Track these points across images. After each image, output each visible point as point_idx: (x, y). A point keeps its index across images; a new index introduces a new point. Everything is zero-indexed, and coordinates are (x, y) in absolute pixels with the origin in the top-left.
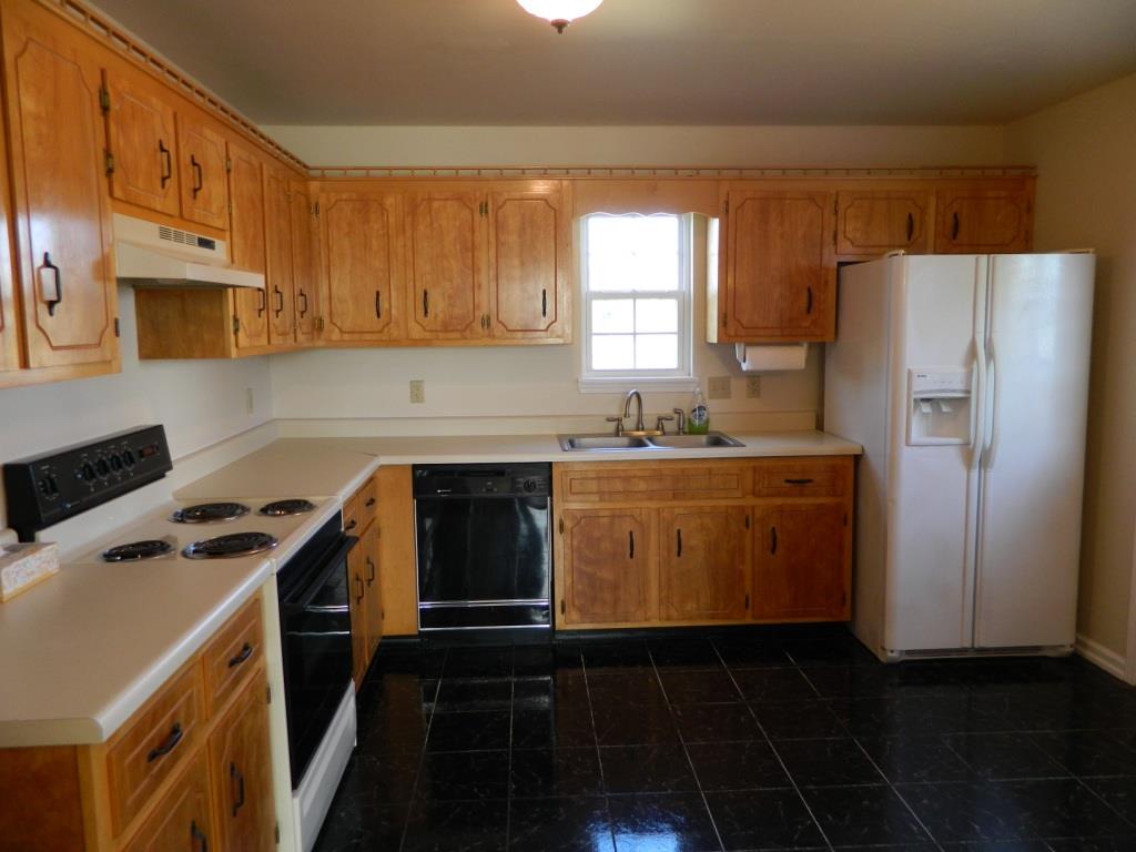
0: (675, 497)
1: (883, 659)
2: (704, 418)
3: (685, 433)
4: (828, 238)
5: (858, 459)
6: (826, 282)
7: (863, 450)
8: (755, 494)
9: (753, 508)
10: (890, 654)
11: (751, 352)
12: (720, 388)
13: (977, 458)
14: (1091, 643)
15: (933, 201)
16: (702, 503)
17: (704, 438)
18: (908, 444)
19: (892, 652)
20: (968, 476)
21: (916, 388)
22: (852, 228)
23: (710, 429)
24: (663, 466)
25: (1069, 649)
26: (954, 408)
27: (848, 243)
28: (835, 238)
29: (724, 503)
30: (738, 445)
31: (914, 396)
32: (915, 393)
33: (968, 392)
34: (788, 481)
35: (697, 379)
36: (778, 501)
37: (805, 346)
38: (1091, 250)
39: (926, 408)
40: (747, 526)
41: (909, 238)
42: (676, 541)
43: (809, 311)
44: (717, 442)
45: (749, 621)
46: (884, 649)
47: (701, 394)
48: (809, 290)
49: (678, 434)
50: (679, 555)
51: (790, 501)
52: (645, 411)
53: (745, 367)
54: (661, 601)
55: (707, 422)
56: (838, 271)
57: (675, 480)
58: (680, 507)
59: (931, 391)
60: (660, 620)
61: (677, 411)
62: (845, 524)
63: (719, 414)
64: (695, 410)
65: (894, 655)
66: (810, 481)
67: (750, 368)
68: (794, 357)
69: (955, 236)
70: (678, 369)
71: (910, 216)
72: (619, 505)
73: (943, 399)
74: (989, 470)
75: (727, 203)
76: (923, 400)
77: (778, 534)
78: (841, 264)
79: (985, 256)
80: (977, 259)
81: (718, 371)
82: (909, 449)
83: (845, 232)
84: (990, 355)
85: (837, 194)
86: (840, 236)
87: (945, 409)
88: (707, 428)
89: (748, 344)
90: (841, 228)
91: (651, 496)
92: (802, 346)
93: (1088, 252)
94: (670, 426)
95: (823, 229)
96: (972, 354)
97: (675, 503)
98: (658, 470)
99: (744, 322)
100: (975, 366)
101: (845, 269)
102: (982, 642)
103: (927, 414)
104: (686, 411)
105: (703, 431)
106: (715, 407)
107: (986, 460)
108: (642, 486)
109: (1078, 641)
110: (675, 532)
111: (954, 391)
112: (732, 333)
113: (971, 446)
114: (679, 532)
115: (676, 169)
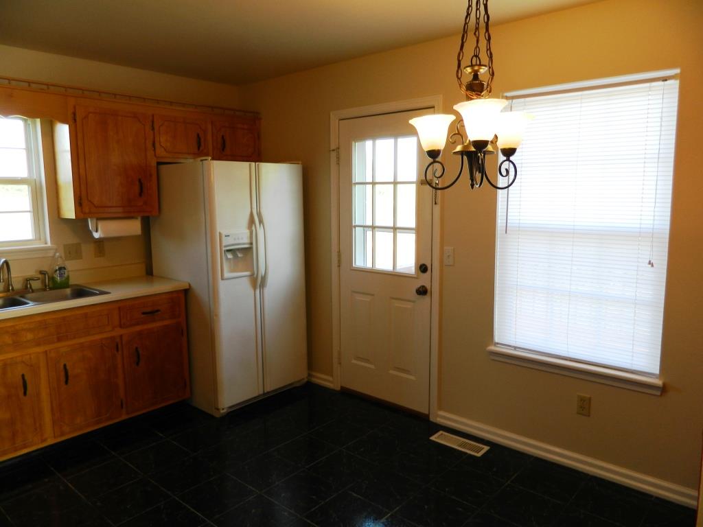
0: (59, 340)
1: (217, 416)
2: (66, 275)
3: (51, 289)
4: (149, 145)
5: (186, 292)
6: (151, 175)
7: (190, 285)
8: (121, 326)
9: (121, 336)
10: (222, 411)
11: (101, 225)
12: (73, 252)
13: (258, 282)
14: (314, 374)
15: (209, 127)
16: (82, 340)
17: (68, 291)
18: (222, 279)
19: (223, 409)
20: (255, 293)
21: (224, 243)
22: (164, 140)
23: (70, 283)
24: (46, 317)
25: (306, 380)
26: (245, 254)
27: (163, 149)
28: (154, 145)
29: (97, 337)
30: (102, 293)
31: (224, 249)
32: (225, 246)
33: (251, 244)
34: (143, 313)
35: (55, 246)
36: (138, 328)
37: (139, 219)
38: (300, 162)
39: (230, 256)
40: (118, 350)
41: (199, 149)
42: (63, 374)
43: (140, 194)
44: (80, 293)
45: (124, 417)
46: (218, 409)
47: (61, 257)
48: (140, 180)
49: (44, 290)
50: (66, 382)
51: (145, 327)
52: (13, 274)
53: (96, 235)
54: (54, 422)
55: (68, 278)
56: (157, 168)
57: (58, 326)
58: (64, 346)
59: (233, 245)
60: (55, 437)
61: (41, 273)
62: (182, 335)
63: (77, 272)
64: (57, 270)
65: (225, 411)
66: (158, 311)
67: (102, 236)
68: (133, 227)
69: (223, 150)
70: (36, 240)
71: (198, 135)
72: (9, 356)
73: (238, 249)
74: (265, 288)
75: (74, 114)
76: (228, 251)
77: (140, 352)
78: (159, 164)
79: (254, 163)
80: (250, 165)
81: (71, 239)
82: (223, 282)
83: (160, 142)
84: (261, 222)
85: (153, 116)
86: (157, 145)
87: (240, 255)
88: (68, 283)
89: (98, 219)
90: (157, 139)
91: (38, 343)
92: (137, 218)
93: (298, 164)
94: (36, 285)
95: (146, 140)
96: (252, 221)
97: (59, 345)
98: (40, 321)
99: (95, 203)
100: (254, 228)
101: (163, 167)
102: (268, 389)
103: (230, 259)
104: (50, 273)
105: (65, 285)
106: (71, 266)
107: (263, 285)
108: (30, 336)
109: (309, 375)
110: (62, 366)
111: (244, 244)
112: (87, 210)
113: (255, 276)
114: (65, 365)
115: (29, 83)
